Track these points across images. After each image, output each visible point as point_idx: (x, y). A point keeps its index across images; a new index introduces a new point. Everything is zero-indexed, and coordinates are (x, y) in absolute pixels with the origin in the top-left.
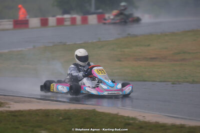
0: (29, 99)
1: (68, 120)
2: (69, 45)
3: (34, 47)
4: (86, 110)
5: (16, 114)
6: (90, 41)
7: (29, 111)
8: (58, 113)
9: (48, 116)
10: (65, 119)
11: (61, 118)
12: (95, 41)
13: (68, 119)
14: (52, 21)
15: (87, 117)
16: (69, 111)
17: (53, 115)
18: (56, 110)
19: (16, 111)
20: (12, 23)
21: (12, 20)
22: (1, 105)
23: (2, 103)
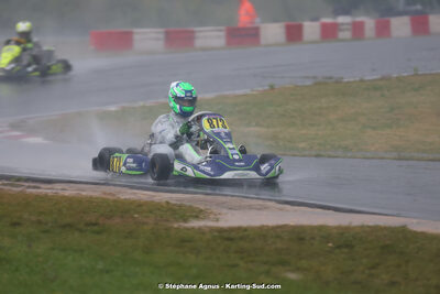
0: (260, 202)
1: (346, 250)
2: (348, 82)
3: (272, 87)
4: (385, 228)
5: (233, 235)
6: (395, 75)
7: (262, 228)
8: (323, 233)
9: (302, 239)
10: (339, 247)
11: (330, 245)
12: (405, 74)
13: (347, 246)
14: (311, 29)
15: (388, 242)
16: (347, 229)
17: (313, 238)
18: (321, 228)
19: (232, 230)
20: (222, 34)
21: (222, 28)
22: (198, 214)
23: (202, 211)
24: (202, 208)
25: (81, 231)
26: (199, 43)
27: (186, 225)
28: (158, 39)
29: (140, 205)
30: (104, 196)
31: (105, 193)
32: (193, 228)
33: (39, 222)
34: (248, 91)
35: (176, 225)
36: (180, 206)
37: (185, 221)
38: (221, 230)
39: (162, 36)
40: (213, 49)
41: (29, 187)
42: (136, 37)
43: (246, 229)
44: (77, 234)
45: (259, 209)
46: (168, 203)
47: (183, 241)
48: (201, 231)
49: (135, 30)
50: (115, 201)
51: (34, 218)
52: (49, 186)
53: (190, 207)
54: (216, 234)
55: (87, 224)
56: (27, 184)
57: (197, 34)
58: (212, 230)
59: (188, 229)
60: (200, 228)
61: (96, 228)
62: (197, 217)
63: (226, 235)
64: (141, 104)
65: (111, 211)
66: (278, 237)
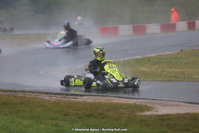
0: (177, 103)
3: (182, 51)
5: (165, 118)
7: (177, 114)
19: (164, 115)
20: (159, 27)
21: (159, 24)
22: (149, 109)
23: (150, 107)
24: (150, 106)
25: (96, 117)
26: (148, 31)
27: (143, 114)
28: (129, 30)
29: (122, 105)
30: (106, 101)
31: (106, 100)
32: (146, 115)
33: (77, 114)
34: (171, 53)
35: (139, 114)
36: (141, 105)
37: (143, 112)
38: (159, 116)
39: (131, 28)
40: (155, 34)
41: (72, 98)
42: (120, 29)
43: (170, 115)
44: (94, 119)
45: (176, 106)
46: (135, 104)
47: (142, 121)
48: (150, 116)
49: (120, 26)
50: (111, 104)
51: (74, 112)
52: (81, 97)
53: (145, 105)
54: (157, 118)
55: (99, 114)
56: (71, 97)
57: (148, 27)
58: (155, 116)
59: (144, 116)
60: (149, 115)
61: (102, 116)
62: (148, 110)
63: (161, 118)
64: (123, 59)
65: (109, 108)
66: (185, 118)
